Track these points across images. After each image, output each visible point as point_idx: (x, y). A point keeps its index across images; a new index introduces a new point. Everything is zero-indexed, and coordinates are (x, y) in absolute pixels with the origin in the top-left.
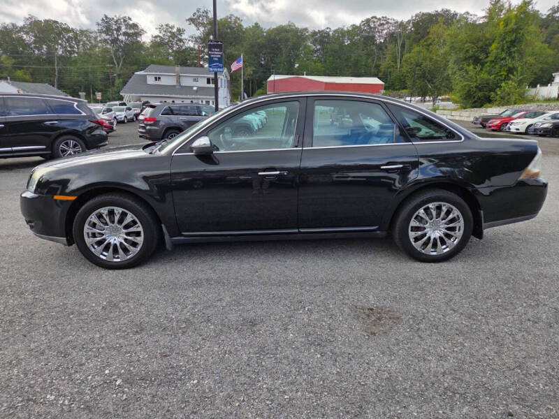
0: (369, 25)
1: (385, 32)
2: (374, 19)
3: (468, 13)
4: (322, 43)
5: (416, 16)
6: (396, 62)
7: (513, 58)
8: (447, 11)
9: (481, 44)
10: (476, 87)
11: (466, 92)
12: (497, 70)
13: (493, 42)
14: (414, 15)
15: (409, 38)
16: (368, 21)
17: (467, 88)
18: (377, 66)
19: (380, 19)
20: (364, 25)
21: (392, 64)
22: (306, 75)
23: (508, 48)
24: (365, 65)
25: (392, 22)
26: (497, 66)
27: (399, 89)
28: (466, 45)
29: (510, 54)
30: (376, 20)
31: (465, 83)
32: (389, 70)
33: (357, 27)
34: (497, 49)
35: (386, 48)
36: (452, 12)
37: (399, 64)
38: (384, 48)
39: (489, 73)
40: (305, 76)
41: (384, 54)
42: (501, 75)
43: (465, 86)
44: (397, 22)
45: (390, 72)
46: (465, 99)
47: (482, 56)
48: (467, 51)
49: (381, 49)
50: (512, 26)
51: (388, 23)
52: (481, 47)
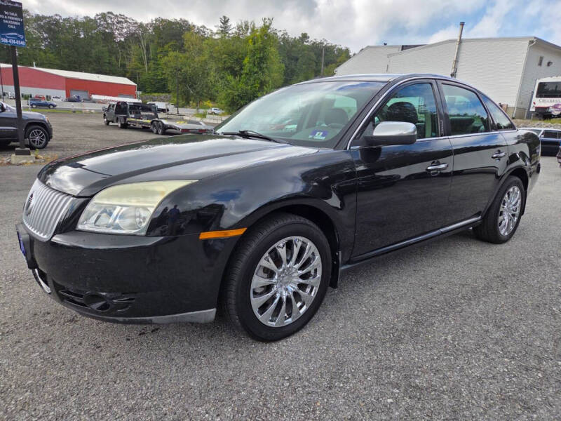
0: (105, 20)
1: (125, 30)
2: (110, 15)
3: (204, 27)
4: (49, 30)
5: (156, 20)
6: (144, 65)
7: (263, 72)
8: (185, 21)
9: (235, 57)
10: (238, 95)
11: (230, 99)
12: (252, 82)
13: (246, 56)
14: (154, 19)
15: (153, 41)
16: (103, 16)
17: (231, 96)
18: (123, 66)
19: (116, 16)
20: (99, 19)
21: (140, 65)
22: (37, 66)
23: (259, 63)
24: (109, 63)
25: (131, 21)
26: (252, 79)
27: (150, 92)
28: (223, 57)
29: (261, 69)
30: (113, 16)
31: (229, 91)
32: (138, 71)
33: (91, 20)
34: (249, 63)
35: (130, 47)
36: (190, 23)
37: (146, 66)
38: (127, 47)
39: (246, 84)
40: (35, 68)
41: (127, 54)
42: (255, 87)
43: (229, 94)
44: (136, 23)
45: (139, 74)
46: (230, 106)
47: (237, 68)
48: (225, 62)
49: (123, 48)
50: (259, 44)
51: (126, 22)
52: (237, 60)
